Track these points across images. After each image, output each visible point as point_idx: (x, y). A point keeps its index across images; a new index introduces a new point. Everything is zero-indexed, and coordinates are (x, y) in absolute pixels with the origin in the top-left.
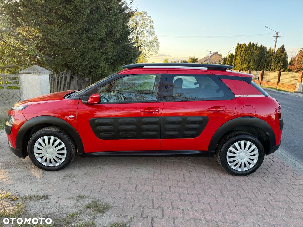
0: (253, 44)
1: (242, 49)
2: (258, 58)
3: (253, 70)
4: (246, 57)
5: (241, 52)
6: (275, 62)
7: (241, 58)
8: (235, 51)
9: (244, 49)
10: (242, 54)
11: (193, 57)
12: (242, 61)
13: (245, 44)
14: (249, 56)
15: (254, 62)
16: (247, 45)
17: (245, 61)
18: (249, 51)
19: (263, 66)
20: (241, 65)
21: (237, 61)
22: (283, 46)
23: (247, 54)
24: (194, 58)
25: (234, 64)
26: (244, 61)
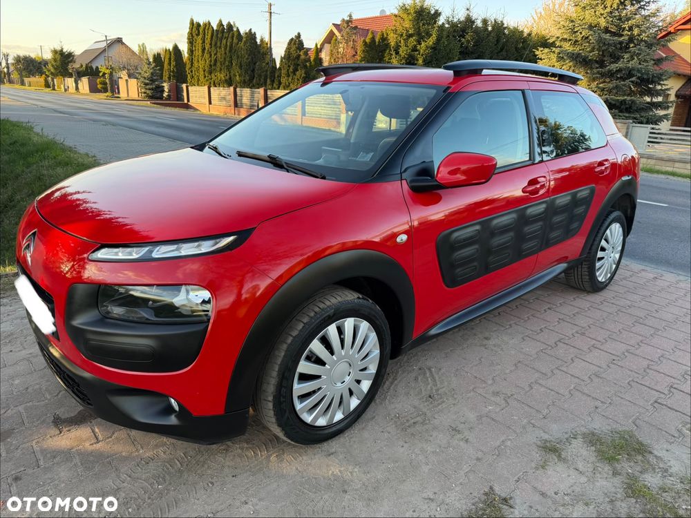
0: (230, 26)
1: (204, 34)
2: (247, 59)
3: (241, 87)
4: (219, 55)
5: (204, 42)
6: (288, 70)
7: (206, 56)
8: (188, 39)
9: (210, 34)
10: (207, 47)
11: (58, 48)
12: (211, 65)
13: (209, 23)
14: (226, 53)
15: (241, 67)
16: (215, 28)
17: (218, 64)
18: (224, 41)
19: (263, 77)
20: (210, 73)
21: (196, 64)
22: (299, 36)
23: (220, 48)
24: (62, 50)
25: (192, 72)
26: (215, 65)
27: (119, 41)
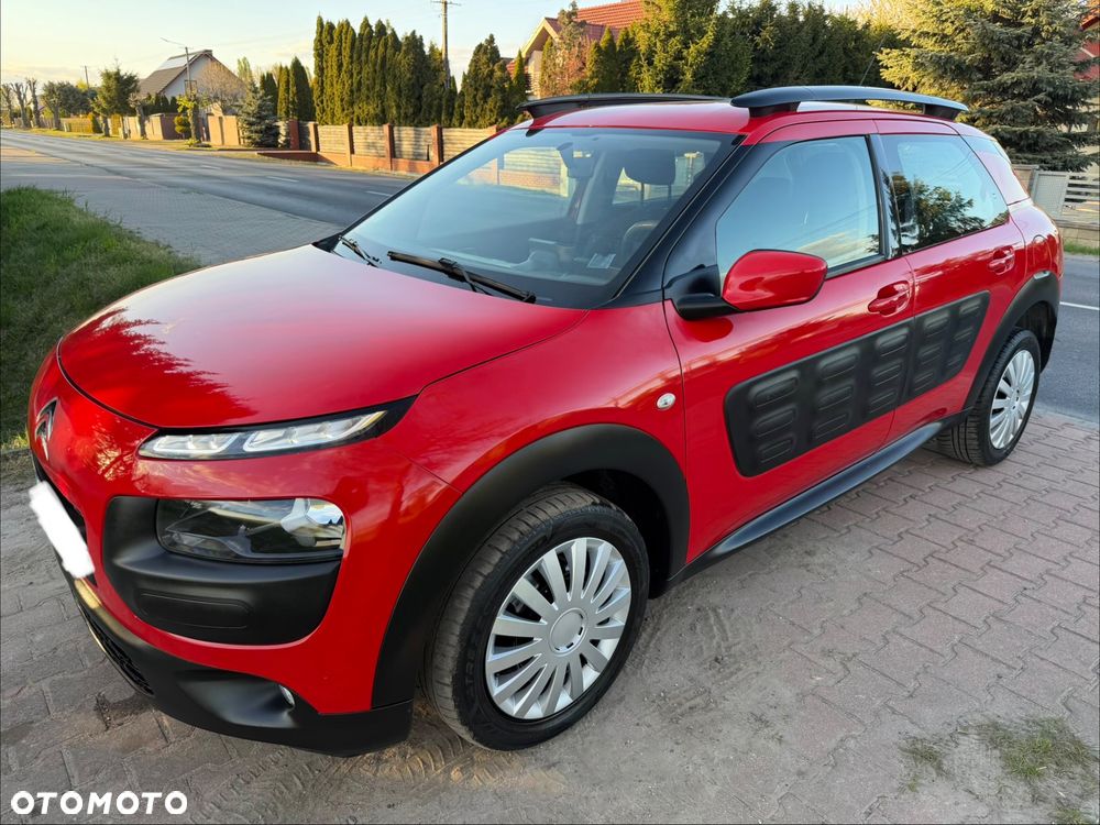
0: (381, 28)
1: (341, 41)
2: (410, 79)
3: (401, 125)
4: (364, 74)
5: (340, 54)
6: (475, 96)
7: (345, 76)
8: (316, 49)
9: (349, 44)
10: (346, 61)
11: (113, 70)
12: (352, 91)
13: (348, 24)
14: (375, 71)
15: (399, 92)
16: (357, 31)
17: (364, 89)
18: (372, 53)
19: (435, 108)
20: (352, 104)
21: (328, 90)
22: (491, 40)
23: (366, 62)
24: (118, 73)
25: (322, 102)
26: (359, 90)
27: (207, 55)
